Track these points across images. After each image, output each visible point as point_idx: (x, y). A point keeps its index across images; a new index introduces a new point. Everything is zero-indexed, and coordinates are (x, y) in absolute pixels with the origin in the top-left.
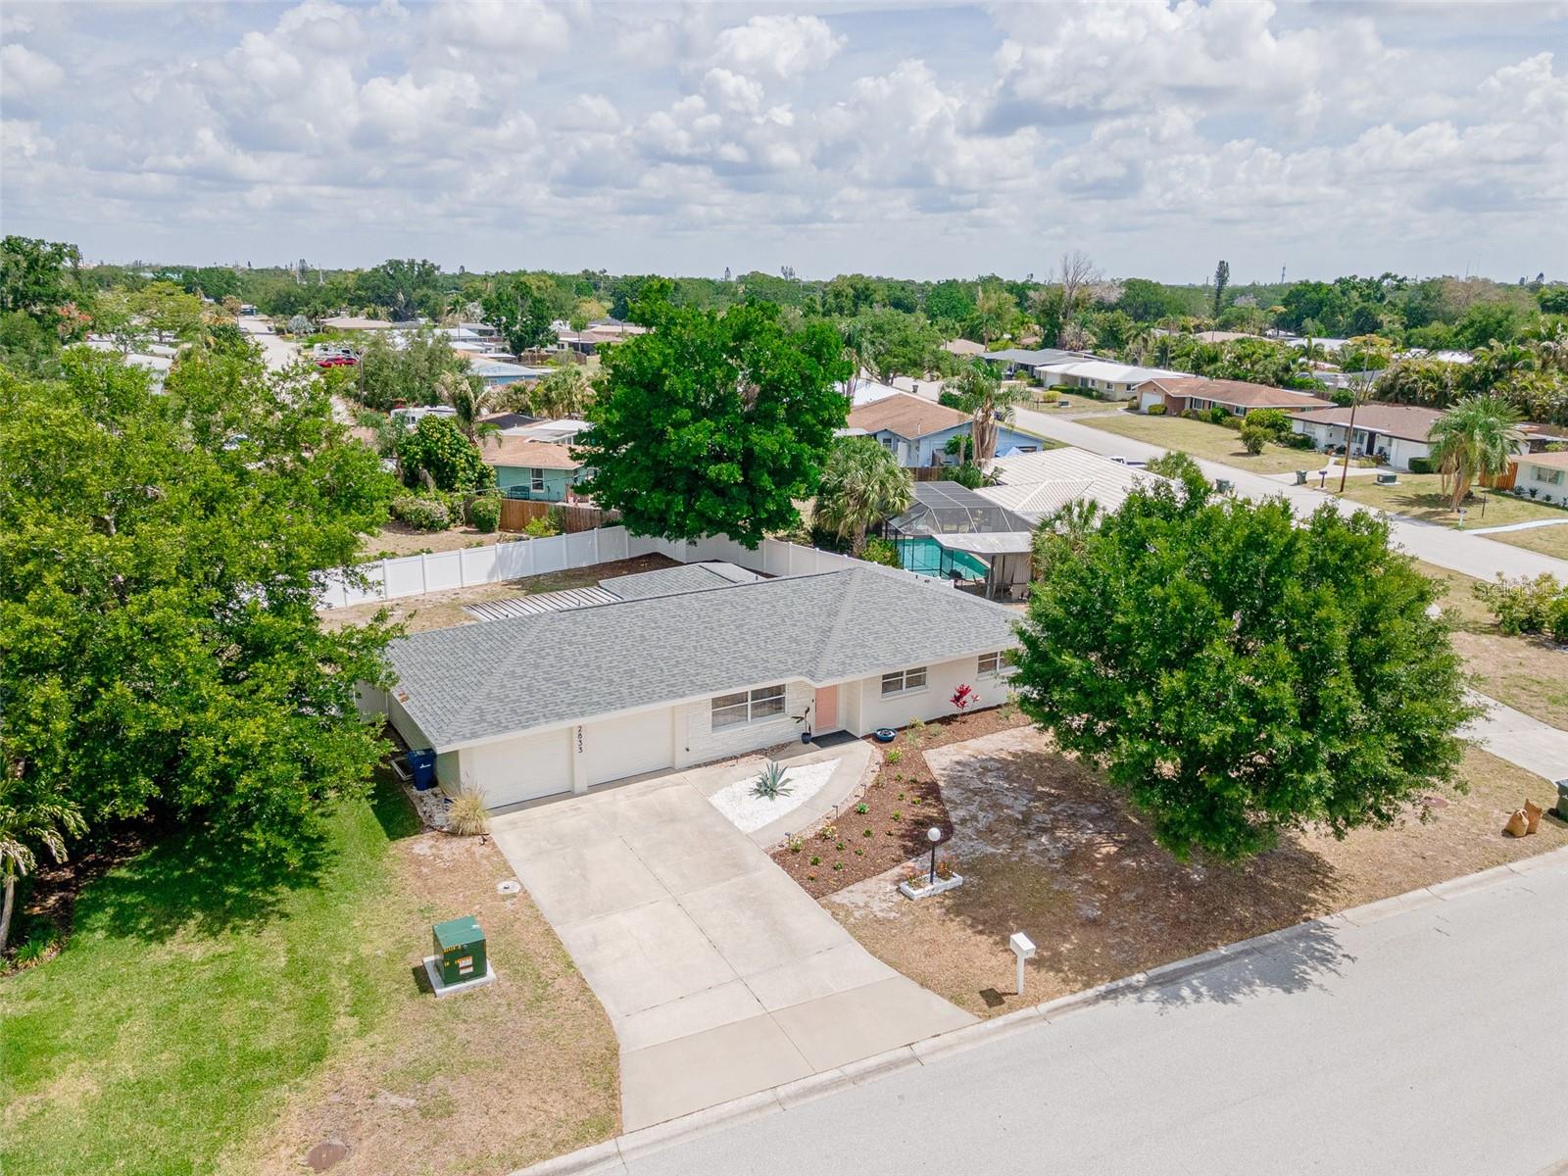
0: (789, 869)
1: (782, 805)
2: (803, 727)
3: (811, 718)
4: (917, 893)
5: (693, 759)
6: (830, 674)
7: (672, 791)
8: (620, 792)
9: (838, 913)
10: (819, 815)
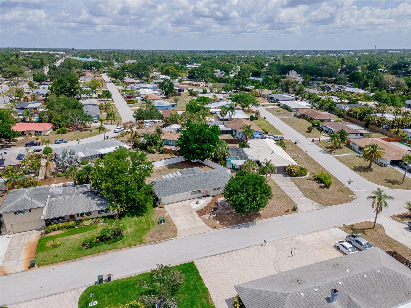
0: (197, 213)
1: (199, 205)
2: (203, 195)
3: (204, 194)
4: (210, 216)
5: (189, 199)
6: (206, 189)
7: (186, 203)
8: (179, 203)
9: (202, 218)
10: (202, 207)
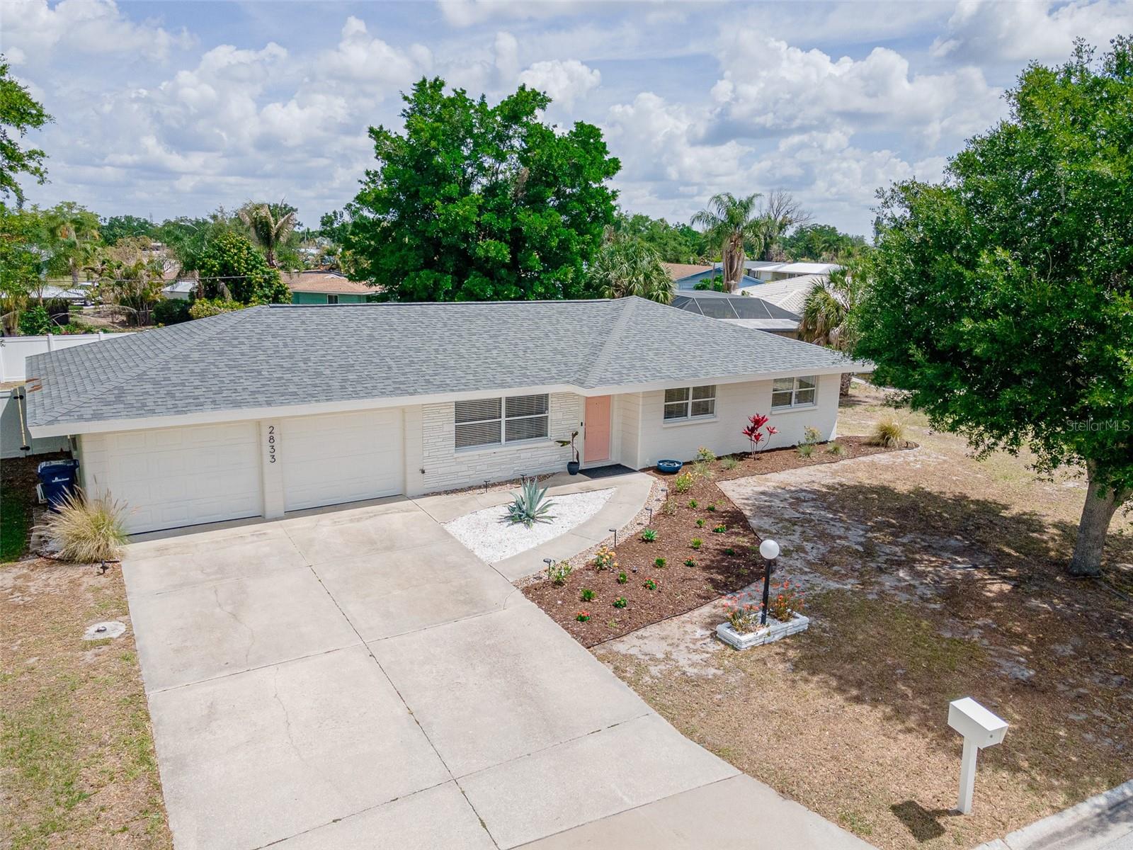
0: (548, 607)
1: (539, 534)
2: (568, 454)
3: (579, 442)
4: (746, 639)
5: (430, 483)
6: (602, 381)
9: (623, 669)
